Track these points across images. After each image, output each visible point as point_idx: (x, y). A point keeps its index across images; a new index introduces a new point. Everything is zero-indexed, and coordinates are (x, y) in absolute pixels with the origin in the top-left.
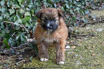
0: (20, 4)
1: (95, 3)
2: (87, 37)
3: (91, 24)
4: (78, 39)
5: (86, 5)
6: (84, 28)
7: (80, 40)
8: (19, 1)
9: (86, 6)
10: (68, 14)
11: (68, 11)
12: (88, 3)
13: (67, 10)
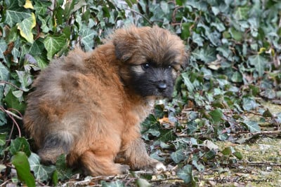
0: (49, 57)
1: (271, 80)
2: (268, 168)
3: (272, 138)
4: (242, 172)
5: (242, 83)
6: (250, 145)
7: (248, 174)
8: (47, 49)
9: (244, 88)
10: (188, 107)
11: (190, 97)
12: (249, 78)
13: (184, 93)
